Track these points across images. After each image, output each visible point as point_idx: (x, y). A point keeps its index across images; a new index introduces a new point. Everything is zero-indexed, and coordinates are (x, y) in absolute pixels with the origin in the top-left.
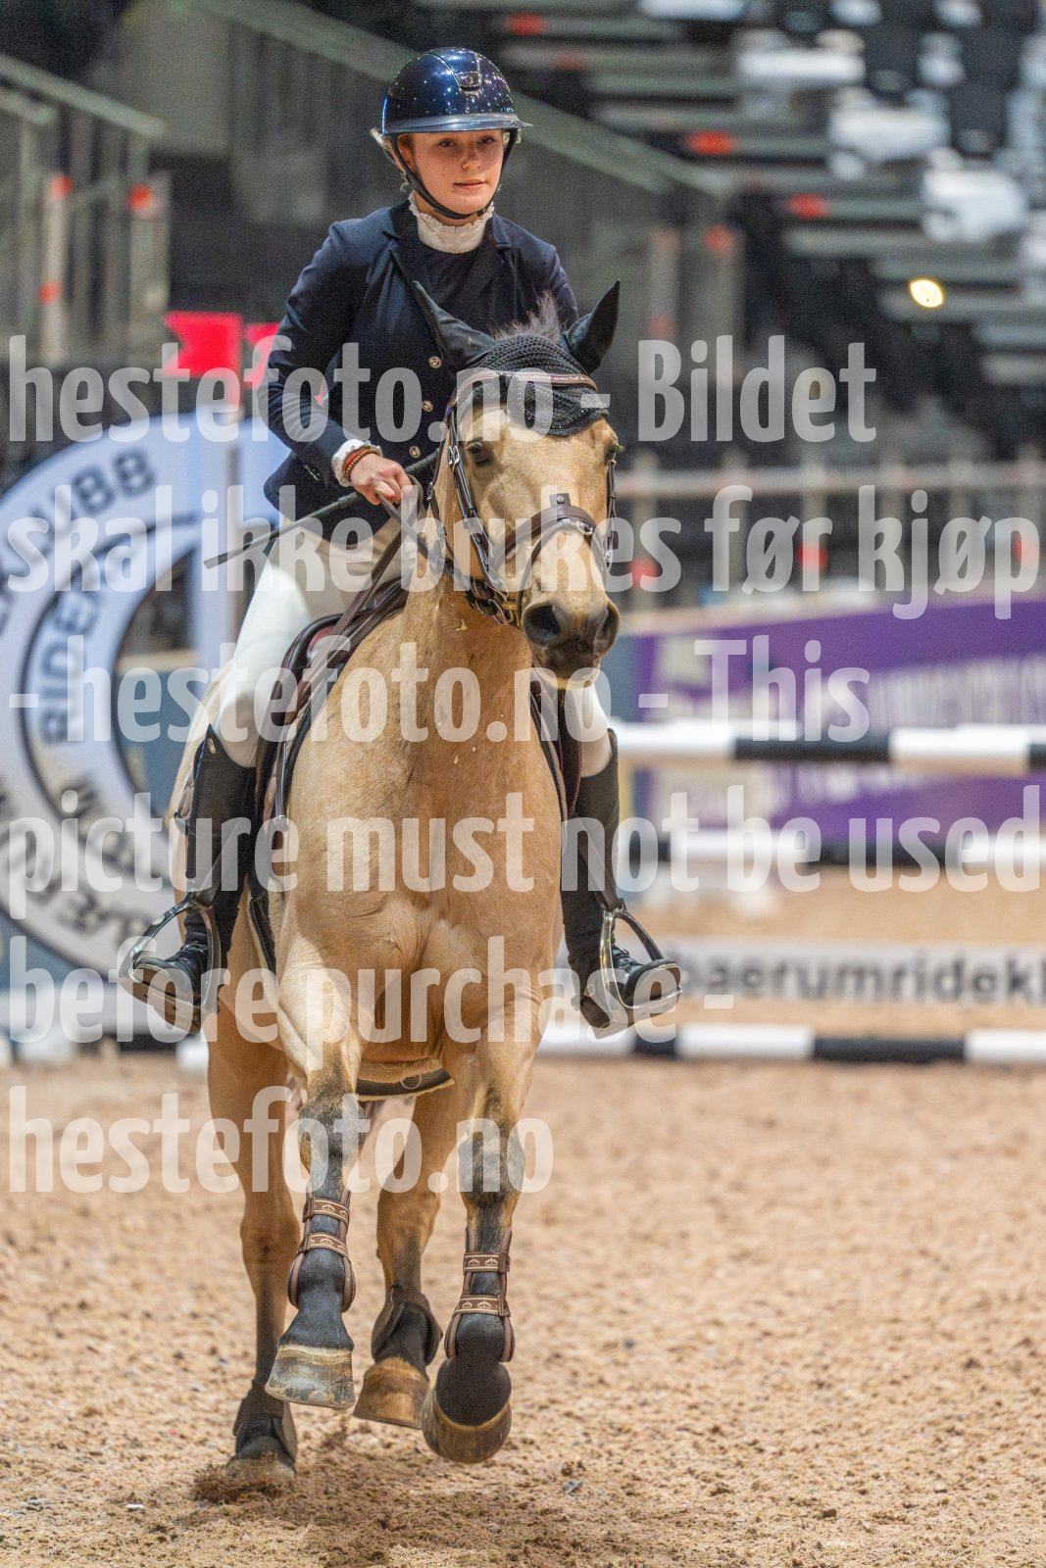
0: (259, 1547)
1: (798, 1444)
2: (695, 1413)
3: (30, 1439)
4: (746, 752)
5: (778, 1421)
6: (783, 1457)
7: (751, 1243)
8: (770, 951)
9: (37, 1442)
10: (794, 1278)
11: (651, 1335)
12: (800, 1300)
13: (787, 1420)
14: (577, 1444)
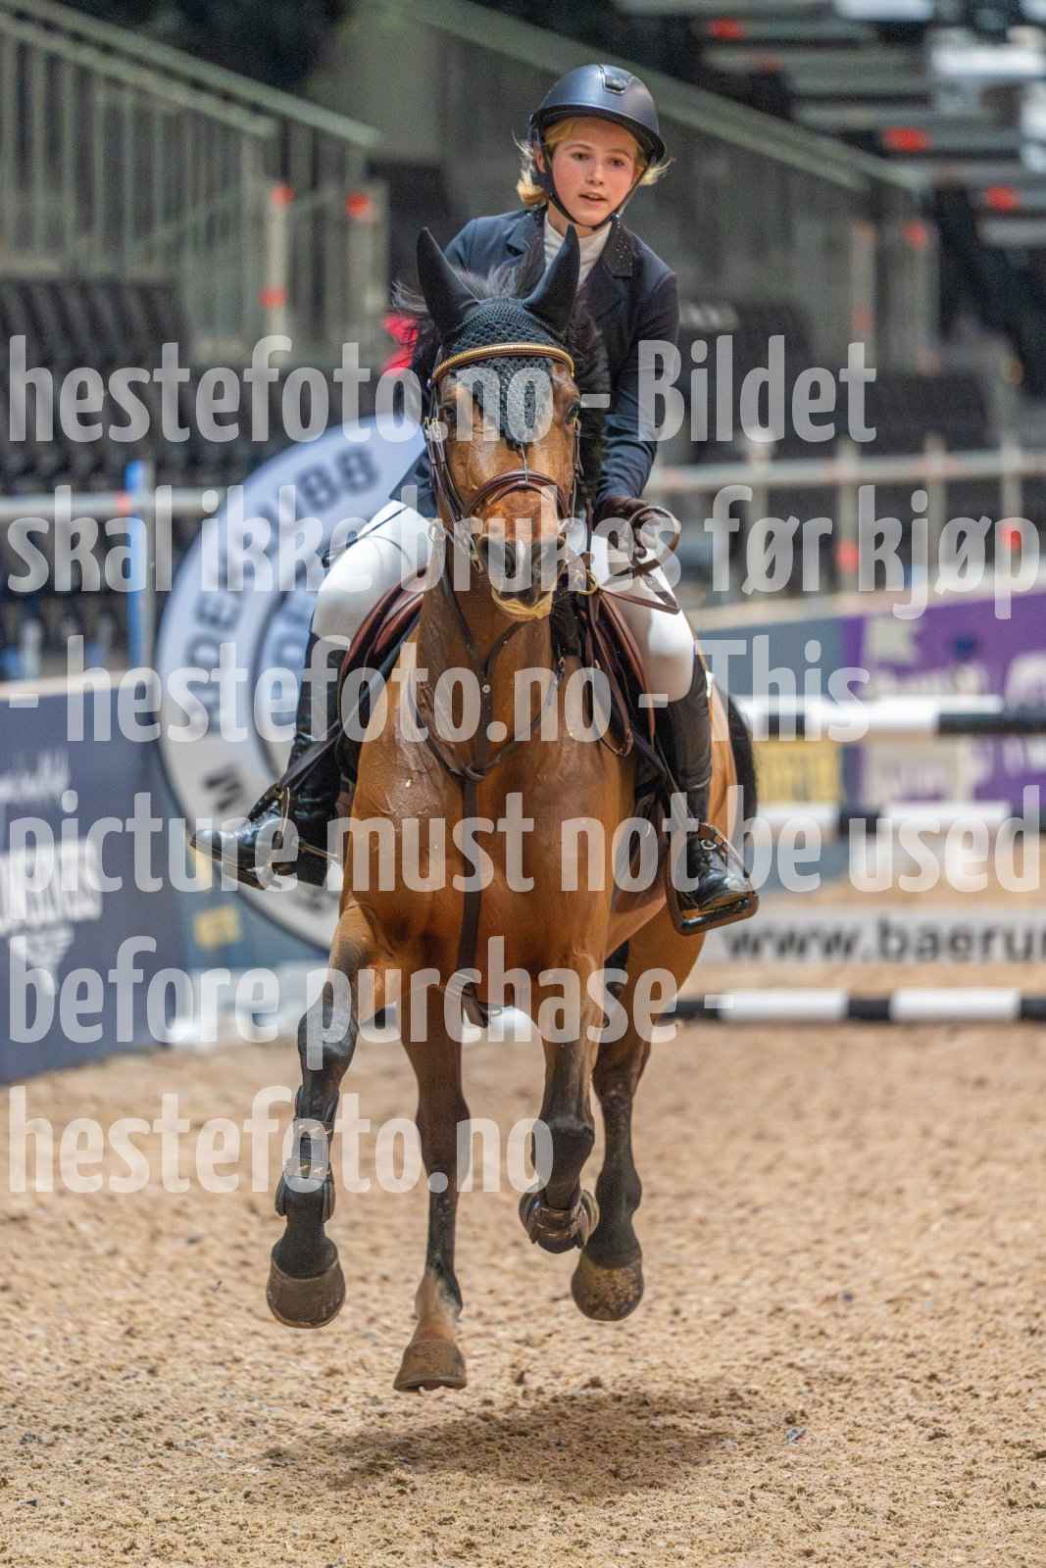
0: (496, 1498)
1: (1012, 1388)
2: (913, 1361)
3: (274, 1399)
4: (950, 726)
5: (993, 1367)
6: (997, 1402)
7: (964, 1197)
8: (978, 918)
9: (281, 1402)
10: (1005, 1229)
11: (868, 1287)
12: (1012, 1251)
13: (1001, 1366)
14: (800, 1393)
